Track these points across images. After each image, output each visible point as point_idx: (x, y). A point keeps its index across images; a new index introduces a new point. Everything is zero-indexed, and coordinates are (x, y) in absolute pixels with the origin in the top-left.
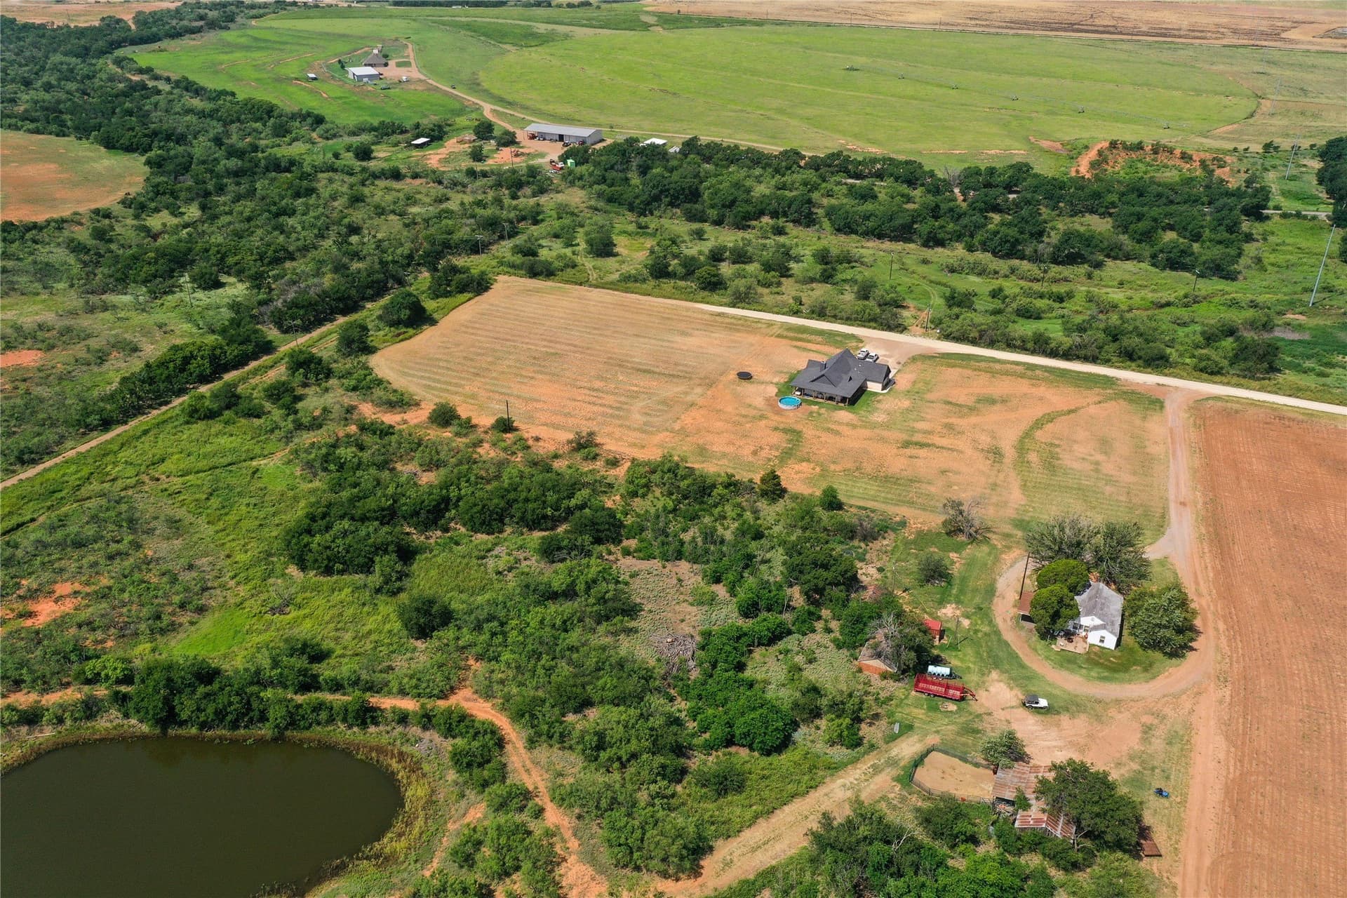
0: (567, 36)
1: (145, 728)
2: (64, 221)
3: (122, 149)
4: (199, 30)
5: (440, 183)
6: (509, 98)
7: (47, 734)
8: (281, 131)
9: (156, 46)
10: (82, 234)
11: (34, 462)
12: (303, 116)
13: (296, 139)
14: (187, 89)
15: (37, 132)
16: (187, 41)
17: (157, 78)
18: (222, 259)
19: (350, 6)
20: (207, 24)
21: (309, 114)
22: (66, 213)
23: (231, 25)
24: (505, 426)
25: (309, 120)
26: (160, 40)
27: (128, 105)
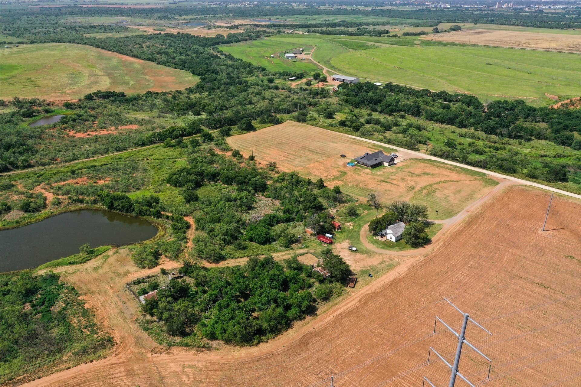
0: (378, 47)
1: (107, 209)
2: (166, 93)
3: (196, 74)
4: (246, 40)
5: (290, 92)
6: (336, 67)
7: (84, 205)
8: (250, 72)
9: (230, 45)
10: (169, 97)
11: (119, 151)
12: (258, 68)
13: (253, 75)
14: (229, 58)
15: (175, 68)
16: (241, 44)
17: (222, 54)
18: (205, 107)
19: (303, 34)
20: (250, 38)
21: (261, 67)
22: (168, 91)
23: (258, 39)
24: (252, 158)
25: (260, 69)
26: (232, 42)
27: (207, 62)
